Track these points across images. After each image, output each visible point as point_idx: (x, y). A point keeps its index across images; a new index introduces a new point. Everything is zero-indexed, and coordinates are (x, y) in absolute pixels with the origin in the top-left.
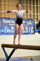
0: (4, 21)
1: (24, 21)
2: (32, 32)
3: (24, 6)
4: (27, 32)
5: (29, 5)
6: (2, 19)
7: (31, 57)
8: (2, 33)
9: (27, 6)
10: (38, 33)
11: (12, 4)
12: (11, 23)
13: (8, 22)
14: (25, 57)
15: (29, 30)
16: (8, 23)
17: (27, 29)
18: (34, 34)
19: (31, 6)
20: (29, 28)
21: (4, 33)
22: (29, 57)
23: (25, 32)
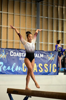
0: (12, 54)
1: (42, 54)
2: (54, 71)
3: (42, 31)
4: (46, 71)
5: (50, 30)
6: (9, 50)
8: (8, 72)
9: (47, 32)
10: (63, 73)
11: (24, 28)
12: (22, 57)
13: (17, 55)
15: (49, 69)
16: (18, 57)
17: (47, 67)
18: (58, 74)
19: (53, 32)
20: (49, 65)
21: (10, 71)
23: (44, 70)
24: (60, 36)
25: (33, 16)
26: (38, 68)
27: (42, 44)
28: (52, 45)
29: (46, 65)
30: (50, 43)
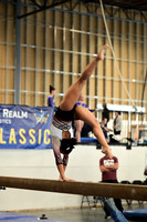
1: (25, 111)
2: (47, 142)
3: (25, 71)
4: (32, 143)
5: (39, 70)
7: (41, 210)
14: (24, 211)
15: (37, 138)
17: (34, 135)
19: (44, 73)
20: (37, 132)
22: (37, 210)
23: (28, 141)
24: (57, 79)
25: (9, 43)
26: (18, 137)
27: (25, 94)
28: (43, 96)
29: (32, 131)
30: (39, 93)
